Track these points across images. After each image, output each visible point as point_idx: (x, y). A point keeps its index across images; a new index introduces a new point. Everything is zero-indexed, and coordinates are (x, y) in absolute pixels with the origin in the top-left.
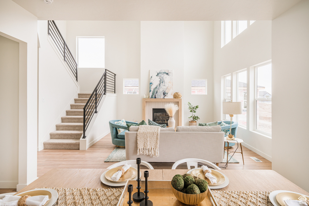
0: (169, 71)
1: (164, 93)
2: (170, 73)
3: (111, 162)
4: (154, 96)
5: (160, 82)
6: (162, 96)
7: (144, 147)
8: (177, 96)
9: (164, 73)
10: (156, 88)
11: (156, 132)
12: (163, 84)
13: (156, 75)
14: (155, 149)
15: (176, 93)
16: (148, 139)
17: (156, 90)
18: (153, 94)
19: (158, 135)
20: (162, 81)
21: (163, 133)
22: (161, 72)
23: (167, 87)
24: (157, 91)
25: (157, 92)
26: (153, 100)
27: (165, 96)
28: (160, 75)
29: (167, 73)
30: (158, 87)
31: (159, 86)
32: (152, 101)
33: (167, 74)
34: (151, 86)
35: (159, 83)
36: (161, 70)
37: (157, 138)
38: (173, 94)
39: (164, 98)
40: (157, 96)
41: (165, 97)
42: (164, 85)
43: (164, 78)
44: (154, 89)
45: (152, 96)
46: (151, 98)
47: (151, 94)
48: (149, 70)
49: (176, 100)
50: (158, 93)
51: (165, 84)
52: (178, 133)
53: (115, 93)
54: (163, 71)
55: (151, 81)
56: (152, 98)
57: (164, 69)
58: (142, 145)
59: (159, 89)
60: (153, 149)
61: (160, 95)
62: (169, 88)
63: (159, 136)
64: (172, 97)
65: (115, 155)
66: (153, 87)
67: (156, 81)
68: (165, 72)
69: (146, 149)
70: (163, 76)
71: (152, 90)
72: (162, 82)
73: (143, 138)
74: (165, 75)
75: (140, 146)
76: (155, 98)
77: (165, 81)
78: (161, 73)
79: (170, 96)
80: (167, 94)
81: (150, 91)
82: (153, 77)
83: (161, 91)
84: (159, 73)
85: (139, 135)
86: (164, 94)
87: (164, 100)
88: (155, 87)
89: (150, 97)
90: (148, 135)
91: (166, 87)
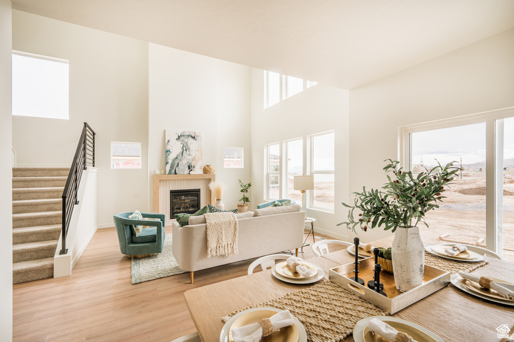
0: (197, 134)
1: (189, 166)
2: (197, 136)
3: (146, 281)
4: (173, 171)
5: (183, 149)
6: (187, 171)
7: (217, 245)
8: (208, 171)
9: (189, 136)
10: (177, 158)
11: (233, 221)
12: (188, 152)
13: (177, 139)
14: (232, 244)
15: (207, 166)
16: (223, 233)
17: (176, 162)
18: (172, 167)
19: (236, 224)
20: (185, 148)
21: (242, 220)
22: (184, 134)
23: (194, 159)
24: (178, 163)
25: (178, 165)
26: (173, 176)
27: (191, 170)
28: (182, 138)
29: (193, 136)
30: (179, 157)
31: (181, 156)
32: (170, 179)
33: (194, 138)
34: (169, 155)
35: (181, 150)
36: (184, 131)
37: (235, 229)
38: (202, 168)
39: (189, 174)
40: (178, 170)
41: (191, 172)
42: (189, 155)
43: (189, 144)
44: (173, 161)
45: (170, 171)
46: (168, 174)
47: (168, 168)
48: (165, 131)
49: (207, 176)
50: (179, 167)
51: (191, 153)
52: (260, 218)
53: (94, 166)
54: (187, 134)
55: (169, 148)
56: (170, 174)
57: (188, 130)
58: (215, 241)
59: (181, 160)
60: (229, 245)
61: (183, 170)
62: (196, 158)
63: (238, 225)
64: (201, 172)
65: (141, 270)
66: (171, 157)
67: (175, 148)
68: (191, 134)
69: (221, 246)
70: (186, 140)
71: (170, 162)
72: (186, 150)
73: (216, 232)
74: (191, 140)
75: (212, 244)
76: (176, 173)
77: (191, 148)
78: (184, 136)
79: (198, 171)
80: (194, 167)
81: (167, 163)
82: (171, 141)
83: (184, 163)
84: (181, 136)
85: (210, 227)
86: (189, 168)
87: (189, 177)
88: (175, 156)
89: (167, 172)
90: (223, 226)
91: (192, 157)
